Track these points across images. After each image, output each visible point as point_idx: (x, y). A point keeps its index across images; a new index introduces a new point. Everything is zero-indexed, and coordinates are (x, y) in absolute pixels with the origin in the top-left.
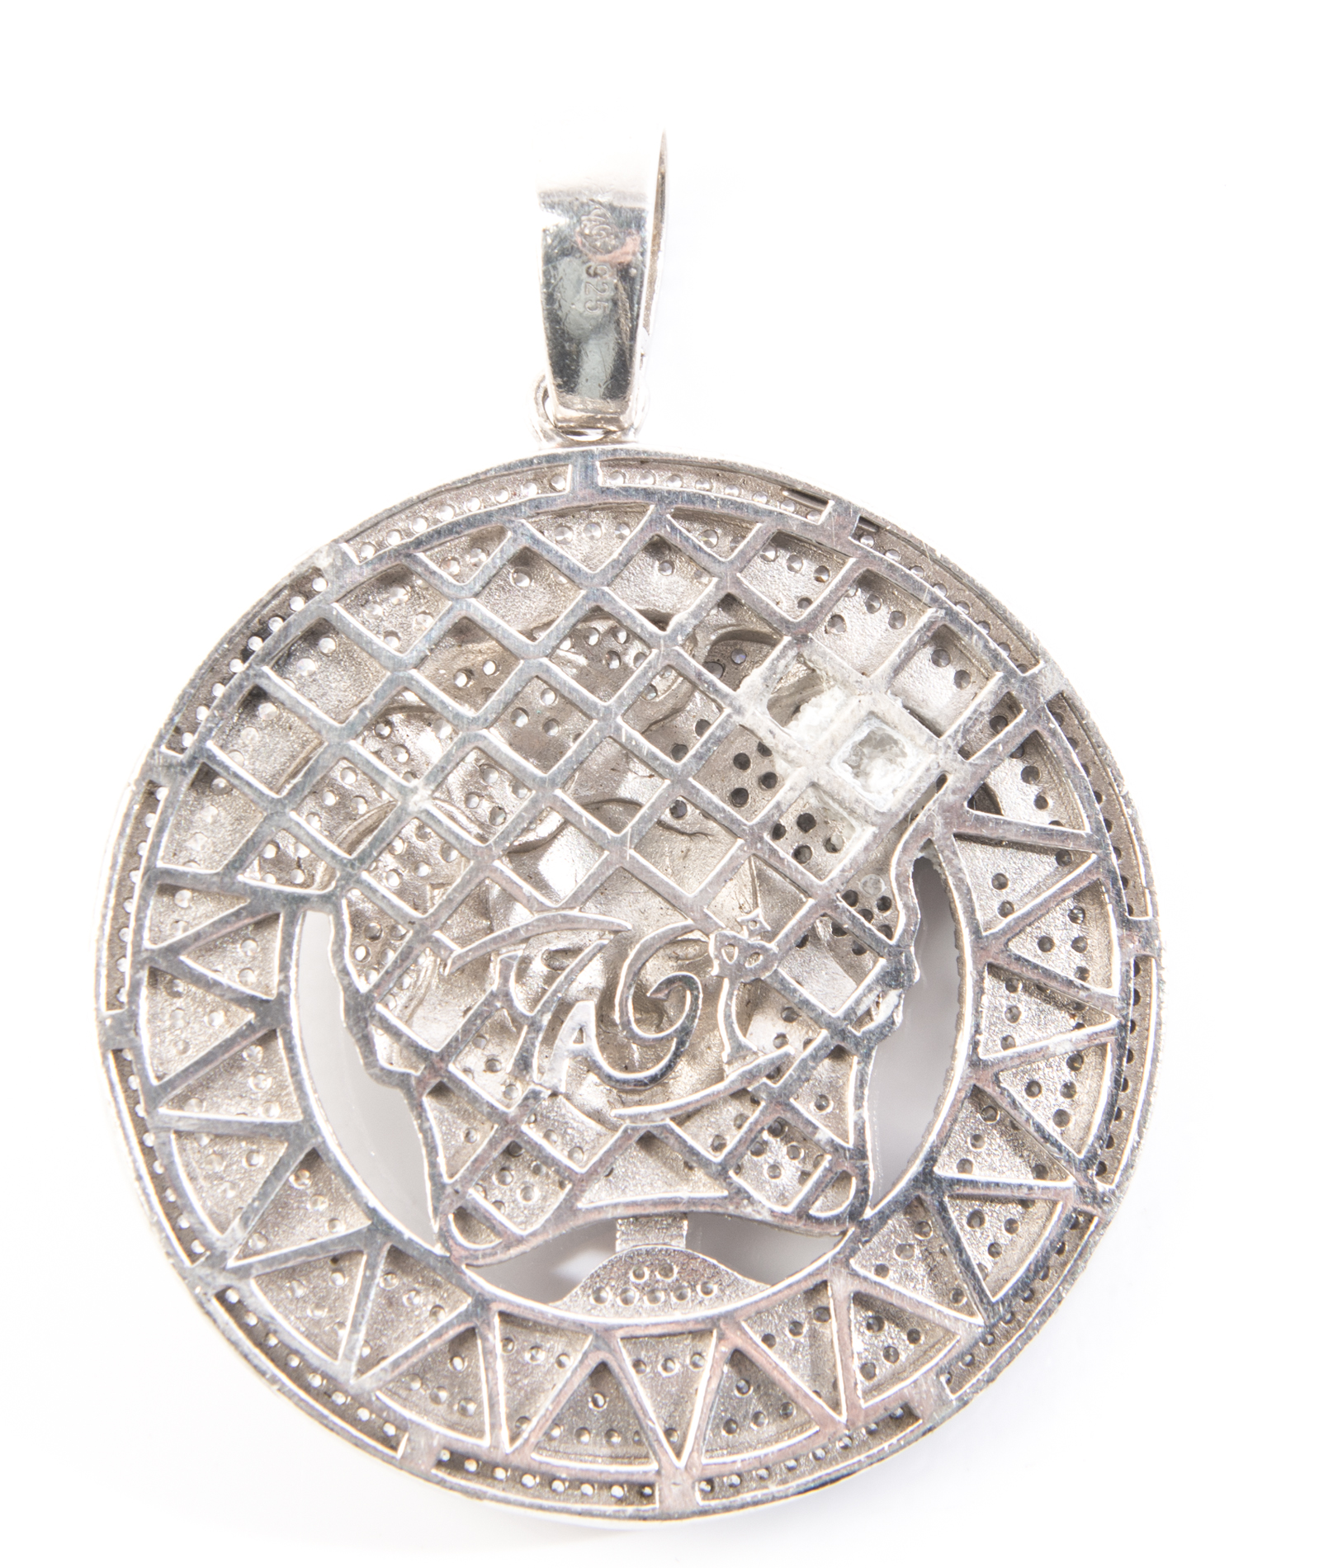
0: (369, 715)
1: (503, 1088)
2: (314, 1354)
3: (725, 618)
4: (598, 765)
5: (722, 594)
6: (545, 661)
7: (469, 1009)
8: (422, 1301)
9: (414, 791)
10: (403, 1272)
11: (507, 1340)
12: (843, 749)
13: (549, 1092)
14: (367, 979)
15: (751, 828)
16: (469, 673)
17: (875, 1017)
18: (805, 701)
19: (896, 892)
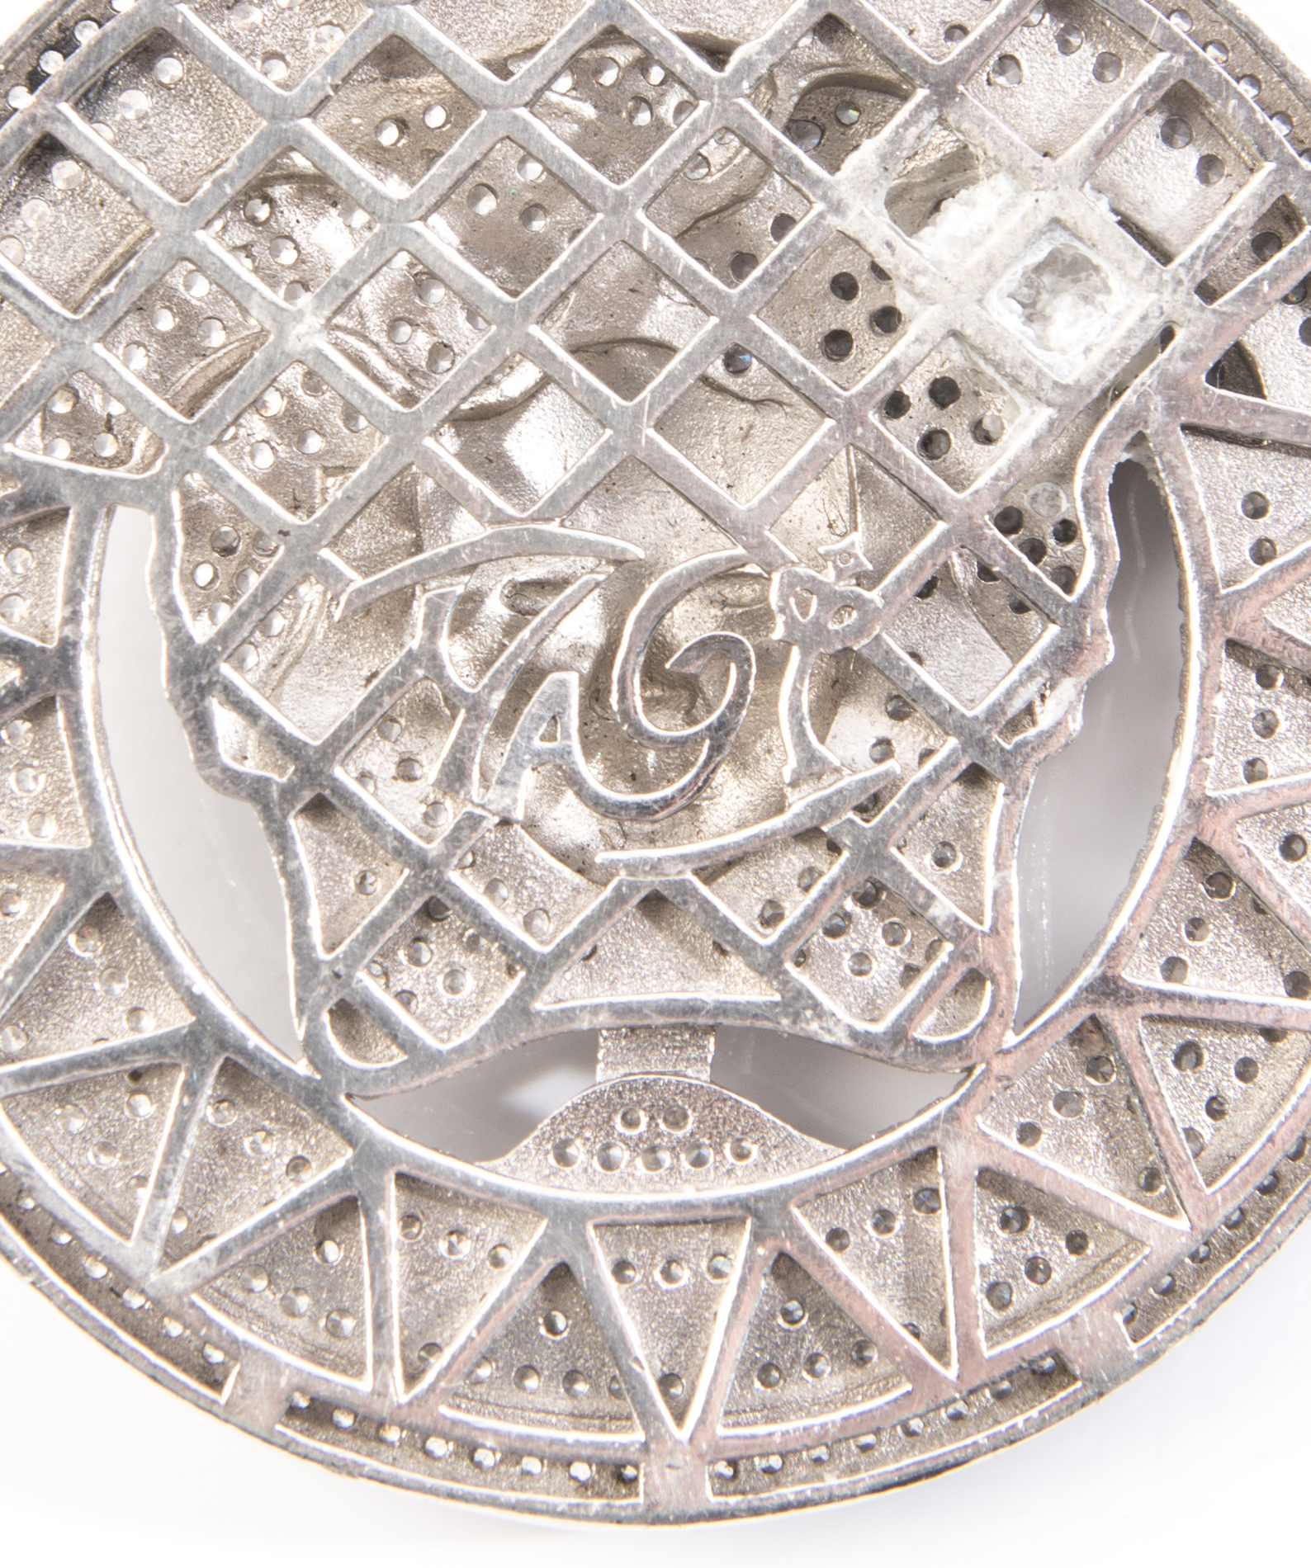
0: (229, 190)
1: (423, 808)
2: (93, 1228)
3: (824, 54)
4: (608, 282)
5: (818, 16)
6: (523, 112)
7: (374, 675)
8: (277, 1149)
9: (299, 316)
10: (246, 1100)
11: (409, 1220)
12: (1008, 276)
13: (496, 820)
14: (212, 616)
15: (848, 401)
16: (402, 124)
17: (1039, 718)
18: (949, 193)
19: (1082, 516)
